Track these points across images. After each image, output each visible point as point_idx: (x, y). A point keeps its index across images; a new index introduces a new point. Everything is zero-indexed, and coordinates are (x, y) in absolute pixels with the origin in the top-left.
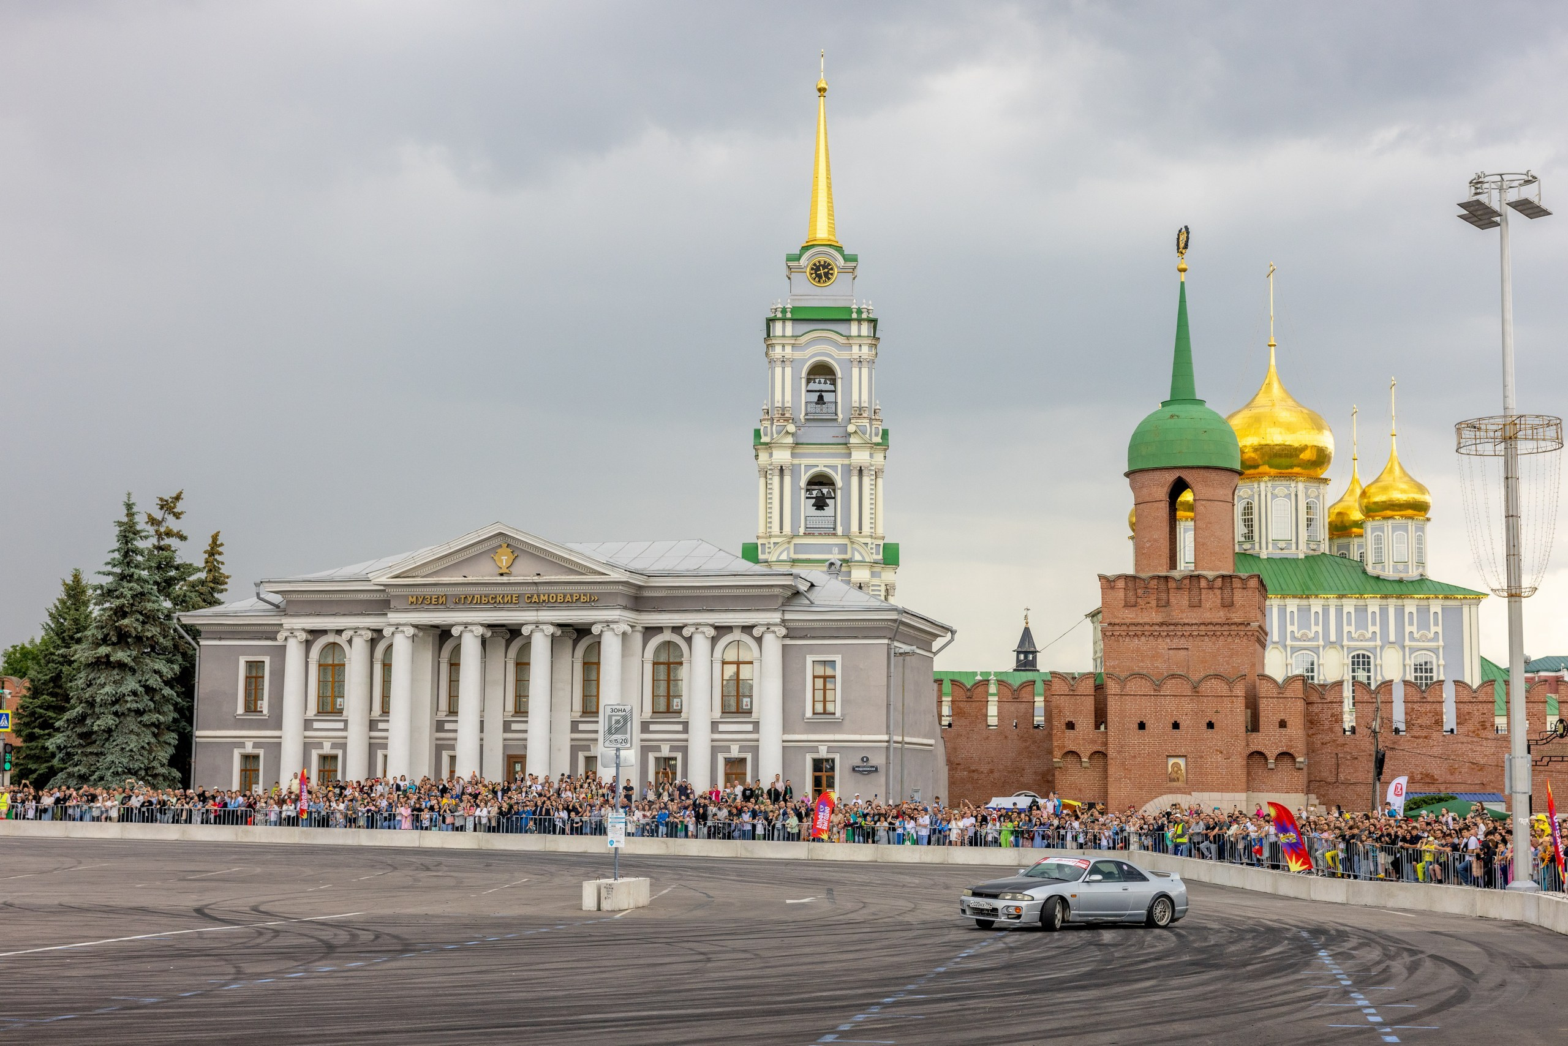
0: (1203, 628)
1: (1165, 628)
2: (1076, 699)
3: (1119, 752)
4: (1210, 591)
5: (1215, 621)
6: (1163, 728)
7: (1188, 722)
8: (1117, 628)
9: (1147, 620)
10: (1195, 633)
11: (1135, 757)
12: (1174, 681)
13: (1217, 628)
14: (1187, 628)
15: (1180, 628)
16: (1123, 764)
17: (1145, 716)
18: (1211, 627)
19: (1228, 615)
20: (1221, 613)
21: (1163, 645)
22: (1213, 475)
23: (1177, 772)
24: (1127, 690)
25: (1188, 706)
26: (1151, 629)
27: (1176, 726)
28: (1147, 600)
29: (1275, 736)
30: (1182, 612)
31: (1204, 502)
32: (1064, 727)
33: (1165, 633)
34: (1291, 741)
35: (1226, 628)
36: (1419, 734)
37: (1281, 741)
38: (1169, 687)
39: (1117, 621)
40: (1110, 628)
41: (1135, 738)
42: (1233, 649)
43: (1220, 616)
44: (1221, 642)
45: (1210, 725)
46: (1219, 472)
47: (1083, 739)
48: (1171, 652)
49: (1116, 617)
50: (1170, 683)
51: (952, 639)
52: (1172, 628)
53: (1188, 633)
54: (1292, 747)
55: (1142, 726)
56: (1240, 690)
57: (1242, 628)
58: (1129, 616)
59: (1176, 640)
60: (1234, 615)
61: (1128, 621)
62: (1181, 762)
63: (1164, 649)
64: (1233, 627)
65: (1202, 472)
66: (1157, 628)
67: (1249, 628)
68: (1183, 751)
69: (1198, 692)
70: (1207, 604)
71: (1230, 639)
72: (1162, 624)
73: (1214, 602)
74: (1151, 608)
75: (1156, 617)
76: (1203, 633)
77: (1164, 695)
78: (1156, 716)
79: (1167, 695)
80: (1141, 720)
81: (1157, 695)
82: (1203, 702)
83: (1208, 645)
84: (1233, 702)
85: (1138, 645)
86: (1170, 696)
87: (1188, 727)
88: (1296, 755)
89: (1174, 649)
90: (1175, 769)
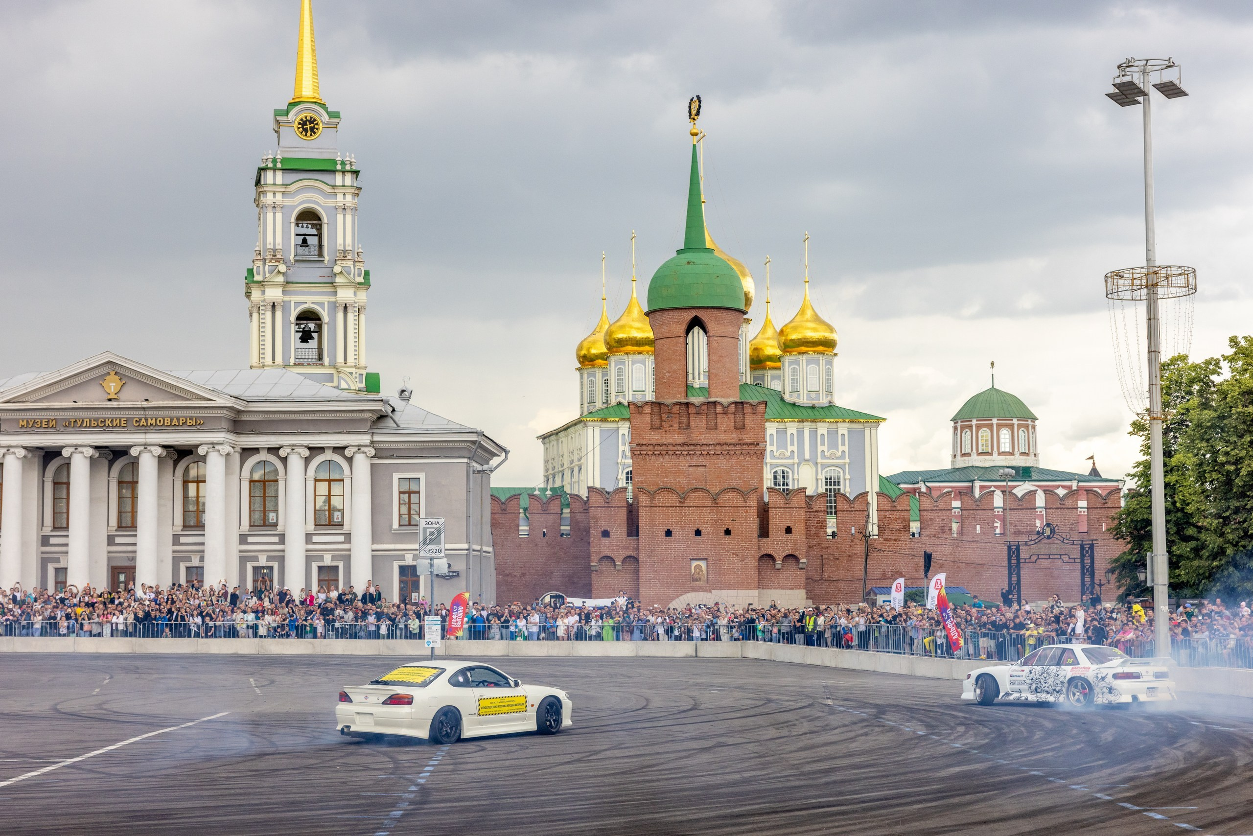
0: (718, 447)
1: (686, 448)
2: (611, 511)
3: (649, 557)
4: (725, 416)
5: (729, 441)
6: (687, 535)
7: (708, 530)
8: (644, 448)
9: (670, 441)
10: (712, 452)
11: (664, 559)
12: (696, 494)
13: (731, 447)
14: (705, 448)
15: (699, 447)
16: (652, 567)
17: (672, 524)
18: (725, 447)
19: (741, 436)
20: (735, 435)
21: (684, 462)
22: (723, 315)
23: (699, 573)
24: (656, 502)
25: (709, 515)
26: (674, 448)
27: (698, 533)
28: (671, 423)
29: (782, 540)
30: (701, 433)
31: (716, 338)
32: (600, 535)
33: (686, 453)
34: (795, 545)
35: (738, 447)
37: (787, 545)
38: (693, 499)
39: (644, 442)
40: (638, 448)
41: (663, 543)
42: (744, 466)
43: (733, 437)
44: (734, 460)
45: (728, 532)
46: (730, 312)
47: (617, 546)
48: (692, 469)
49: (643, 439)
50: (693, 496)
51: (507, 458)
52: (692, 447)
53: (706, 452)
54: (796, 550)
55: (669, 533)
56: (752, 502)
57: (752, 447)
58: (655, 437)
59: (695, 458)
60: (744, 436)
61: (654, 442)
62: (703, 564)
63: (685, 466)
64: (745, 447)
65: (714, 313)
66: (679, 448)
67: (758, 448)
68: (704, 554)
69: (717, 503)
70: (722, 427)
71: (742, 457)
72: (683, 444)
73: (727, 425)
74: (674, 430)
75: (679, 438)
76: (719, 452)
77: (688, 507)
78: (681, 524)
79: (691, 507)
80: (668, 528)
81: (682, 507)
82: (722, 512)
83: (723, 462)
84: (747, 512)
85: (662, 462)
86: (693, 507)
87: (708, 534)
88: (800, 557)
89: (694, 466)
90: (698, 570)
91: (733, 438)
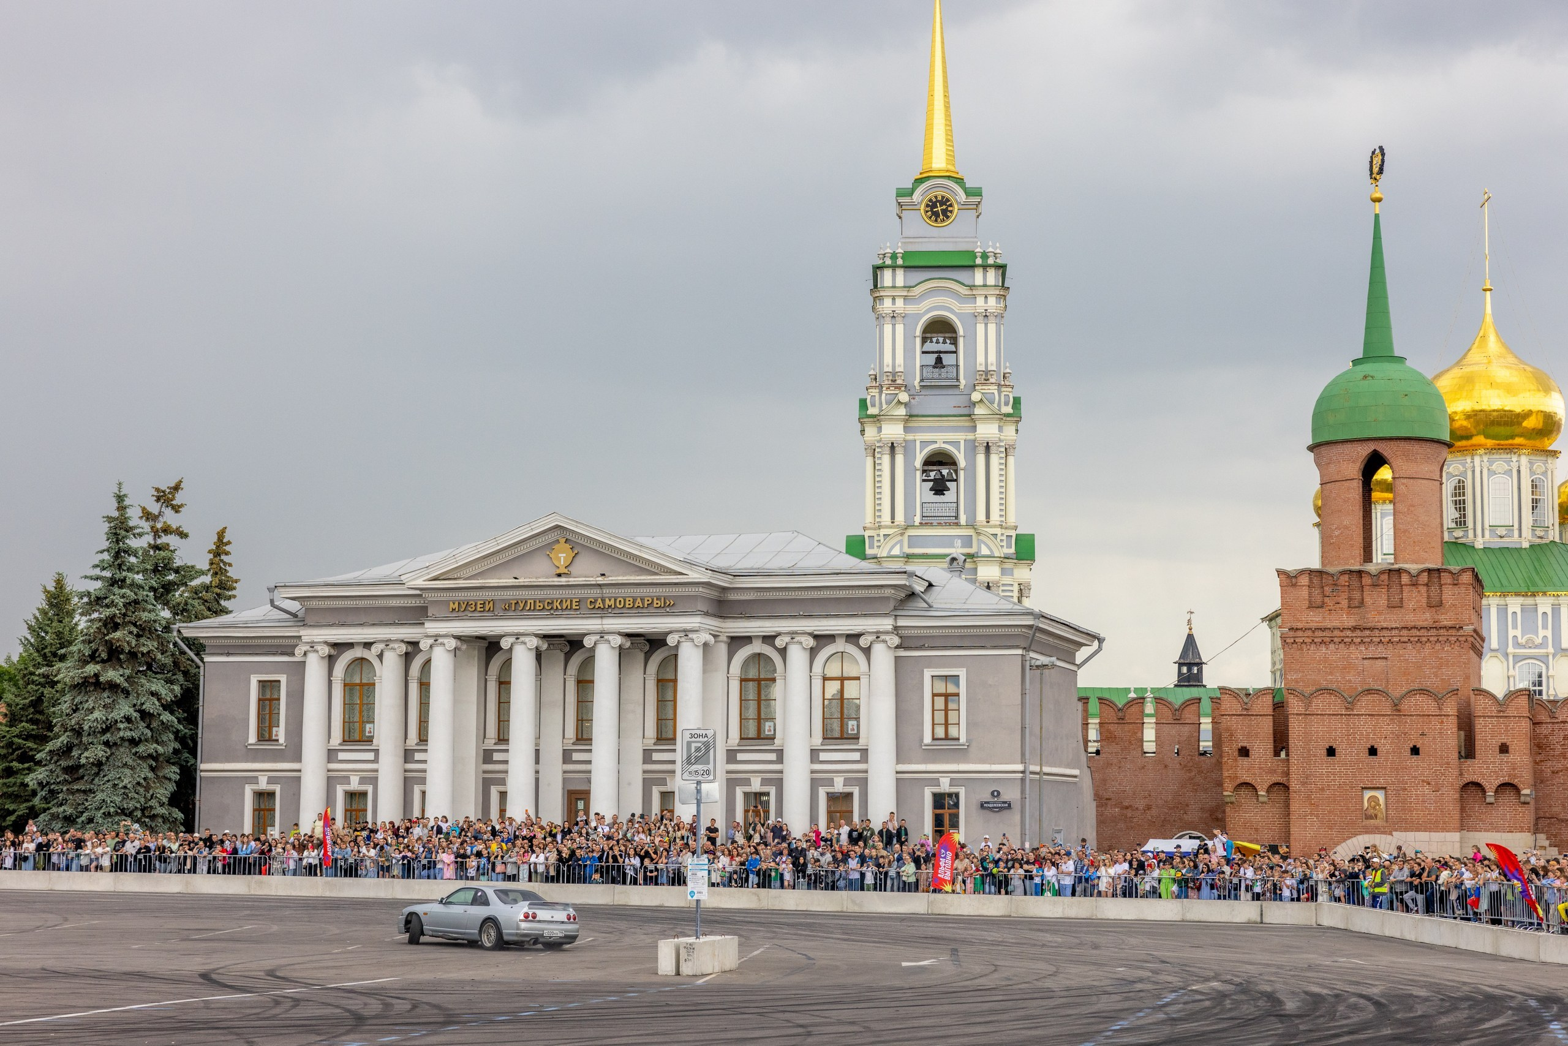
0: (1405, 632)
1: (1358, 633)
2: (1251, 720)
3: (1304, 784)
4: (1413, 588)
5: (1420, 624)
6: (1358, 754)
7: (1388, 747)
8: (1300, 633)
9: (1336, 624)
10: (1396, 639)
11: (1323, 789)
12: (1370, 697)
13: (1423, 632)
14: (1385, 633)
15: (1376, 633)
16: (1309, 797)
17: (1335, 739)
18: (1415, 632)
19: (1436, 617)
20: (1428, 615)
21: (1356, 653)
22: (1416, 447)
23: (1374, 808)
24: (1313, 709)
25: (1388, 727)
26: (1342, 634)
27: (1373, 751)
28: (1337, 599)
29: (1494, 763)
30: (1380, 613)
31: (1405, 481)
32: (1236, 754)
33: (1359, 640)
34: (1514, 769)
35: (1433, 632)
37: (1501, 770)
38: (1364, 705)
39: (1300, 625)
40: (1292, 634)
41: (1324, 767)
42: (1442, 658)
43: (1426, 618)
44: (1427, 650)
45: (1415, 751)
46: (1423, 444)
47: (1260, 768)
48: (1366, 662)
49: (1299, 621)
50: (1365, 700)
51: (1100, 649)
52: (1367, 633)
53: (1387, 639)
54: (1515, 777)
55: (1331, 752)
56: (1451, 708)
57: (1453, 632)
58: (1315, 619)
59: (1372, 648)
60: (1443, 617)
61: (1313, 625)
62: (1380, 795)
63: (1357, 658)
64: (1442, 632)
65: (1402, 444)
66: (1349, 633)
67: (1461, 632)
68: (1382, 782)
69: (1399, 711)
70: (1411, 605)
71: (1438, 646)
72: (1354, 629)
73: (1418, 601)
74: (1342, 609)
75: (1348, 620)
76: (1406, 639)
77: (1357, 715)
78: (1348, 739)
79: (1362, 715)
80: (1331, 744)
81: (1349, 715)
82: (1406, 722)
83: (1411, 653)
84: (1442, 722)
85: (1326, 654)
86: (1366, 715)
87: (1388, 753)
88: (1521, 786)
89: (1370, 658)
90: (1373, 803)
91: (1426, 620)
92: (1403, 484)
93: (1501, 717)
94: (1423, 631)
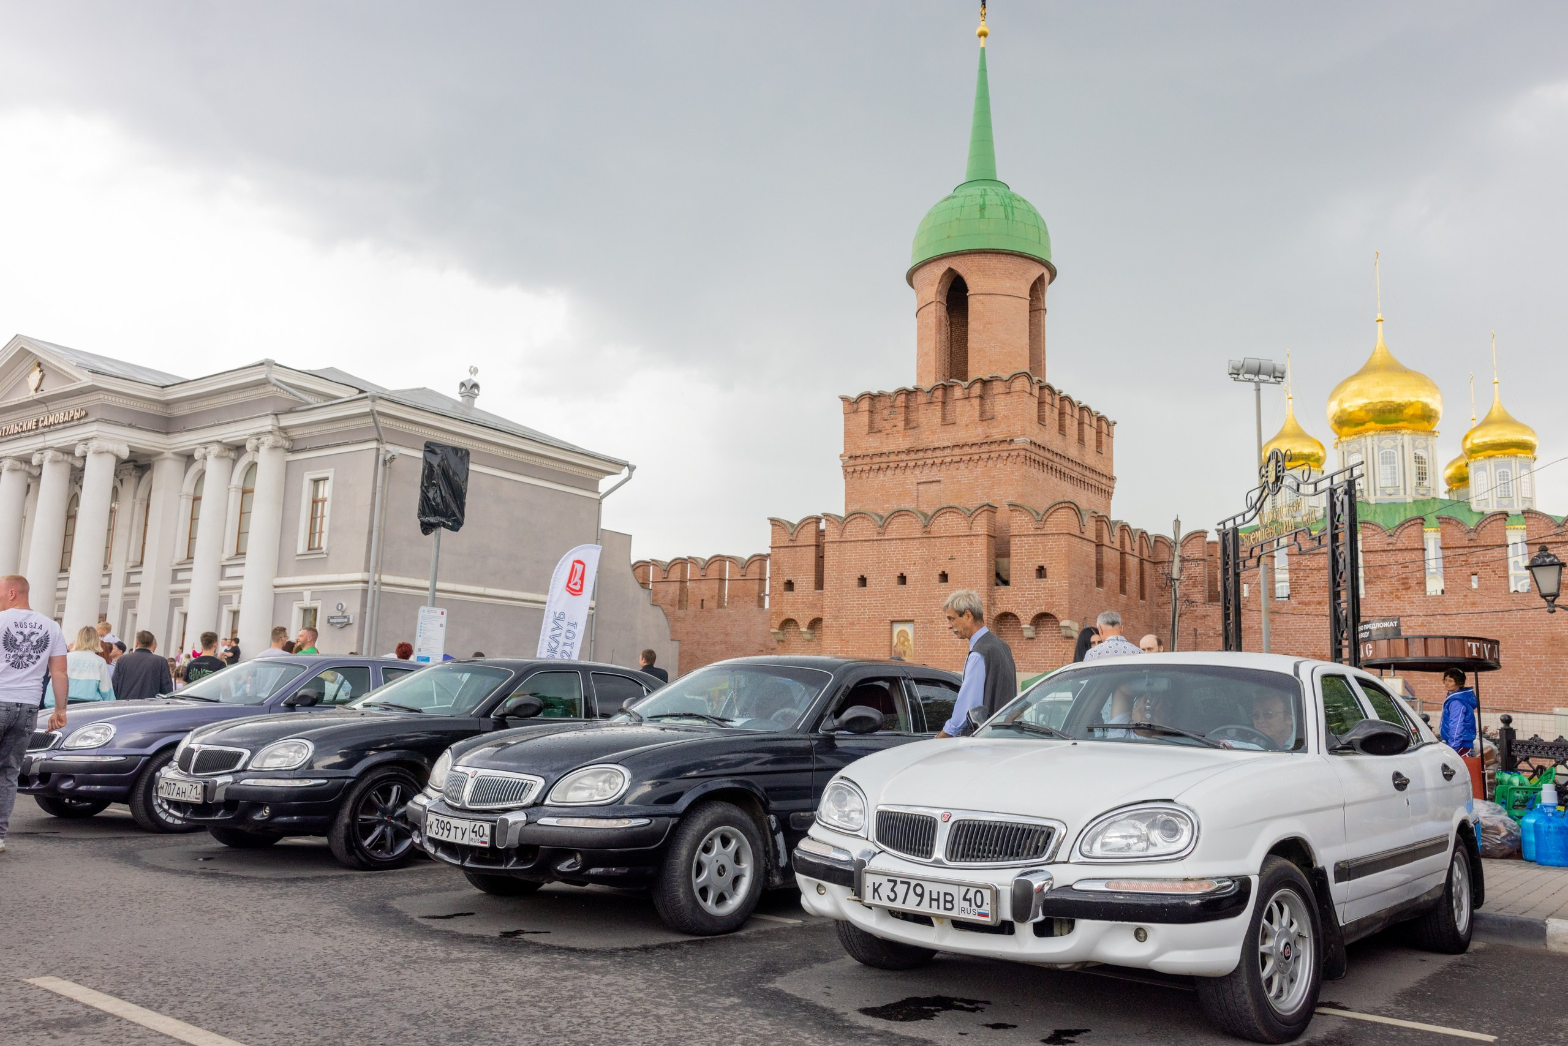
0: (957, 451)
1: (913, 456)
2: (796, 552)
3: (836, 618)
4: (966, 402)
5: (971, 441)
6: (887, 584)
7: (917, 574)
8: (859, 461)
9: (892, 448)
10: (948, 460)
11: (853, 624)
12: (900, 519)
13: (975, 449)
14: (938, 453)
15: (929, 454)
16: (840, 633)
17: (867, 568)
18: (967, 450)
19: (988, 431)
20: (980, 430)
21: (911, 478)
22: (993, 261)
23: (903, 644)
24: (847, 536)
25: (917, 551)
26: (897, 458)
27: (902, 579)
28: (894, 422)
29: (1030, 589)
30: (933, 433)
31: (981, 297)
32: (782, 588)
33: (913, 464)
34: (1052, 596)
35: (985, 448)
36: (1309, 599)
37: (1038, 598)
38: (896, 528)
39: (859, 453)
40: (852, 462)
41: (855, 597)
42: (994, 477)
43: (977, 433)
44: (980, 468)
45: (944, 577)
46: (1003, 258)
47: (803, 603)
48: (921, 487)
49: (859, 448)
50: (897, 522)
51: (629, 478)
52: (921, 454)
53: (940, 460)
54: (1053, 605)
55: (863, 581)
56: (981, 526)
57: (1005, 446)
58: (873, 444)
59: (926, 471)
60: (995, 430)
61: (871, 452)
62: (908, 628)
63: (912, 483)
64: (994, 447)
65: (978, 259)
66: (904, 457)
67: (1013, 446)
68: (909, 615)
69: (929, 532)
70: (963, 420)
71: (991, 463)
72: (909, 451)
73: (971, 416)
74: (898, 432)
75: (903, 443)
76: (957, 459)
77: (888, 540)
78: (879, 567)
79: (893, 539)
80: (862, 574)
81: (880, 540)
82: (935, 545)
83: (963, 474)
84: (972, 543)
85: (883, 481)
86: (896, 539)
87: (916, 581)
88: (1059, 616)
89: (924, 483)
90: (902, 639)
91: (978, 435)
92: (979, 301)
93: (1038, 535)
94: (974, 447)
